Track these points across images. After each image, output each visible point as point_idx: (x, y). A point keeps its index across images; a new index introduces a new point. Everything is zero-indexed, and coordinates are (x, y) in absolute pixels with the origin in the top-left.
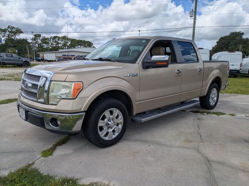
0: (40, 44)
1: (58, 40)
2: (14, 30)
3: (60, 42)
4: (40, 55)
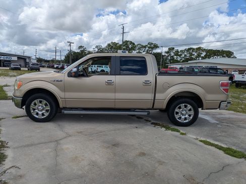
0: (173, 57)
1: (193, 51)
2: (152, 46)
3: (194, 53)
4: (169, 66)
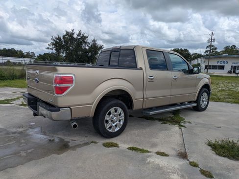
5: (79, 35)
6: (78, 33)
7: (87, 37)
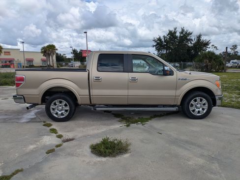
5: (182, 33)
6: (180, 30)
7: (191, 34)
